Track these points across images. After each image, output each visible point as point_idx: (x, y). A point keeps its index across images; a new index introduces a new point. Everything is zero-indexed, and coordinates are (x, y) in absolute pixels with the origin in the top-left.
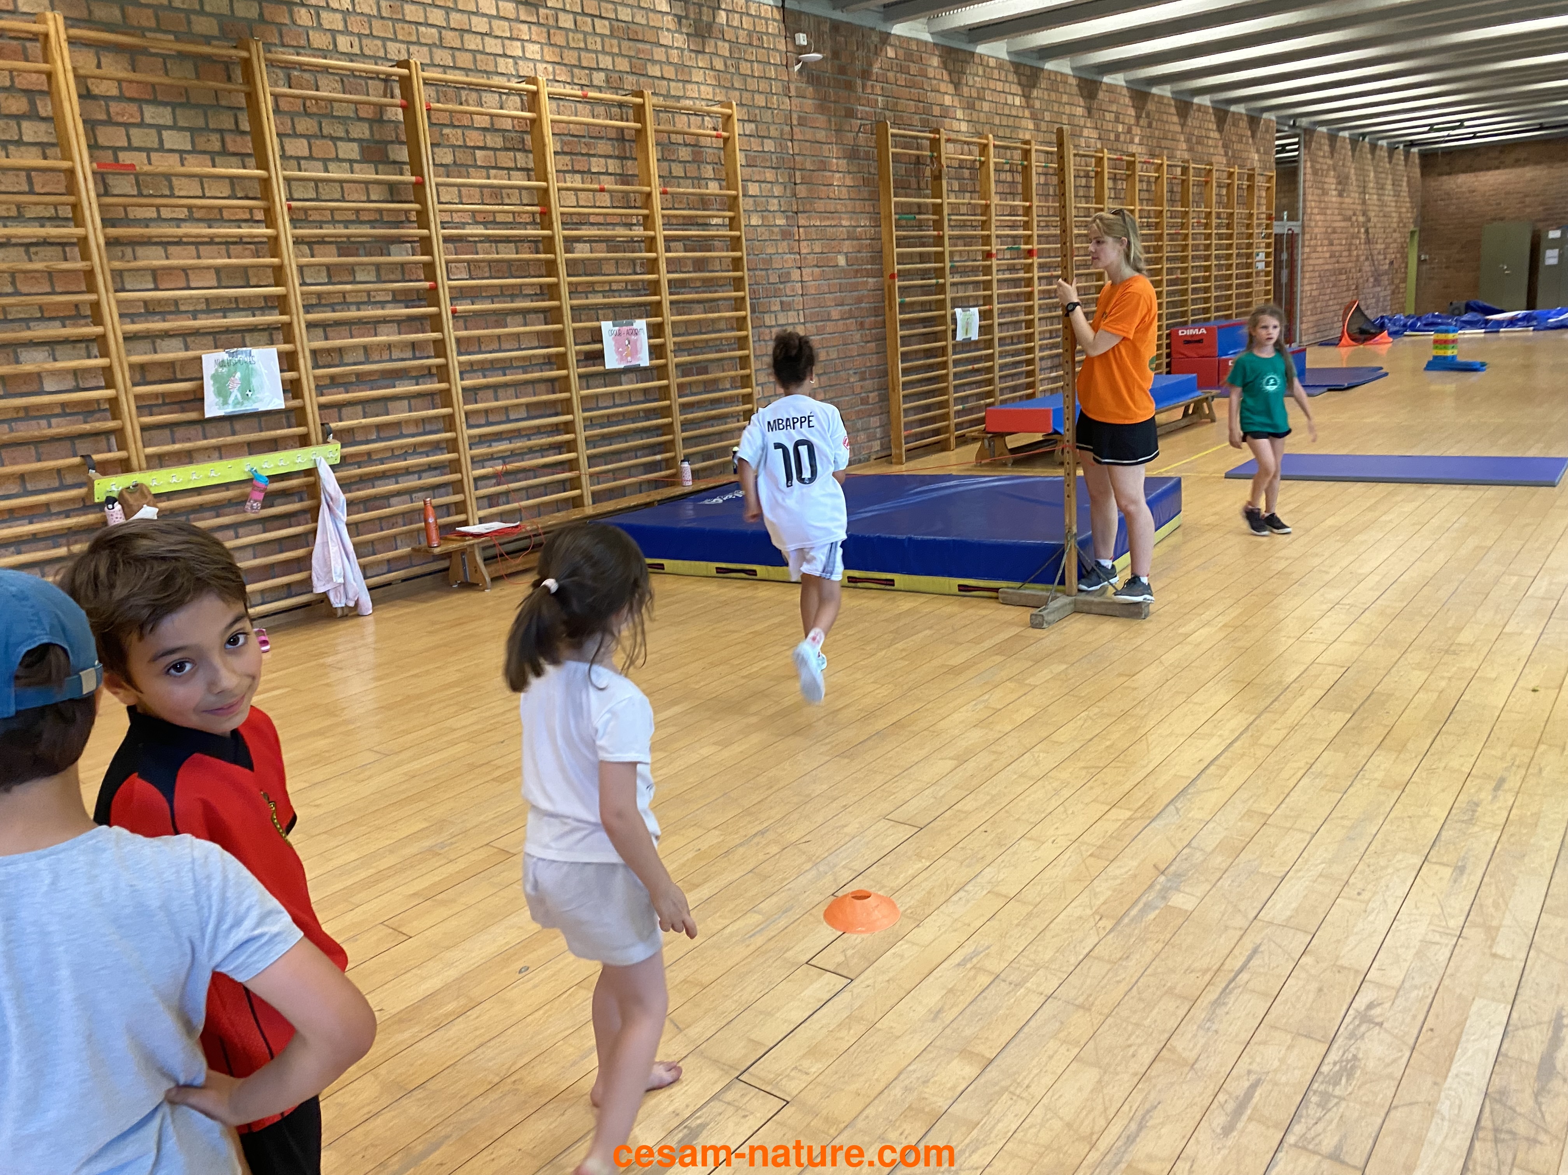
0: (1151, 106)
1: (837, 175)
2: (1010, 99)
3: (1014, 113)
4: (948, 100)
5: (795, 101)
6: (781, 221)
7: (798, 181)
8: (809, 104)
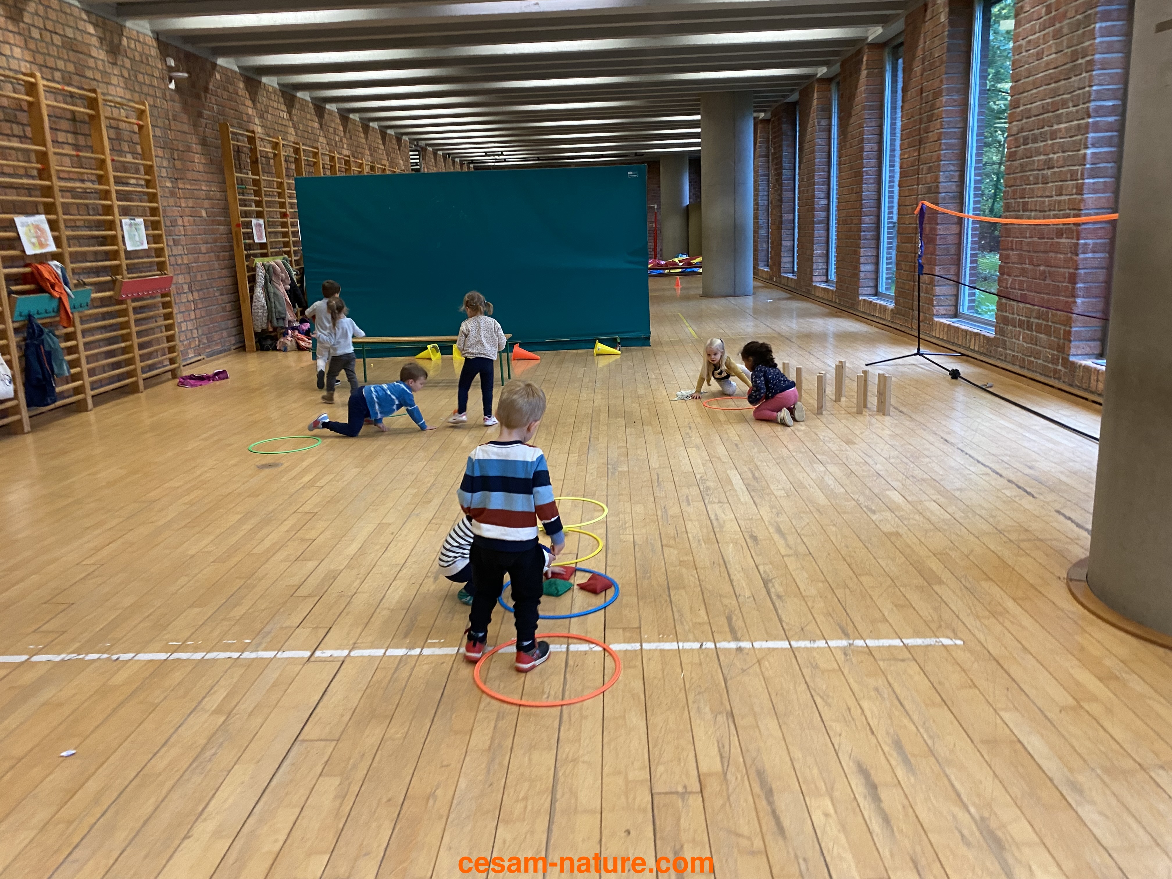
0: (350, 126)
1: (197, 156)
2: (281, 113)
3: (284, 123)
4: (250, 111)
5: (170, 103)
6: (169, 184)
7: (176, 157)
8: (178, 106)
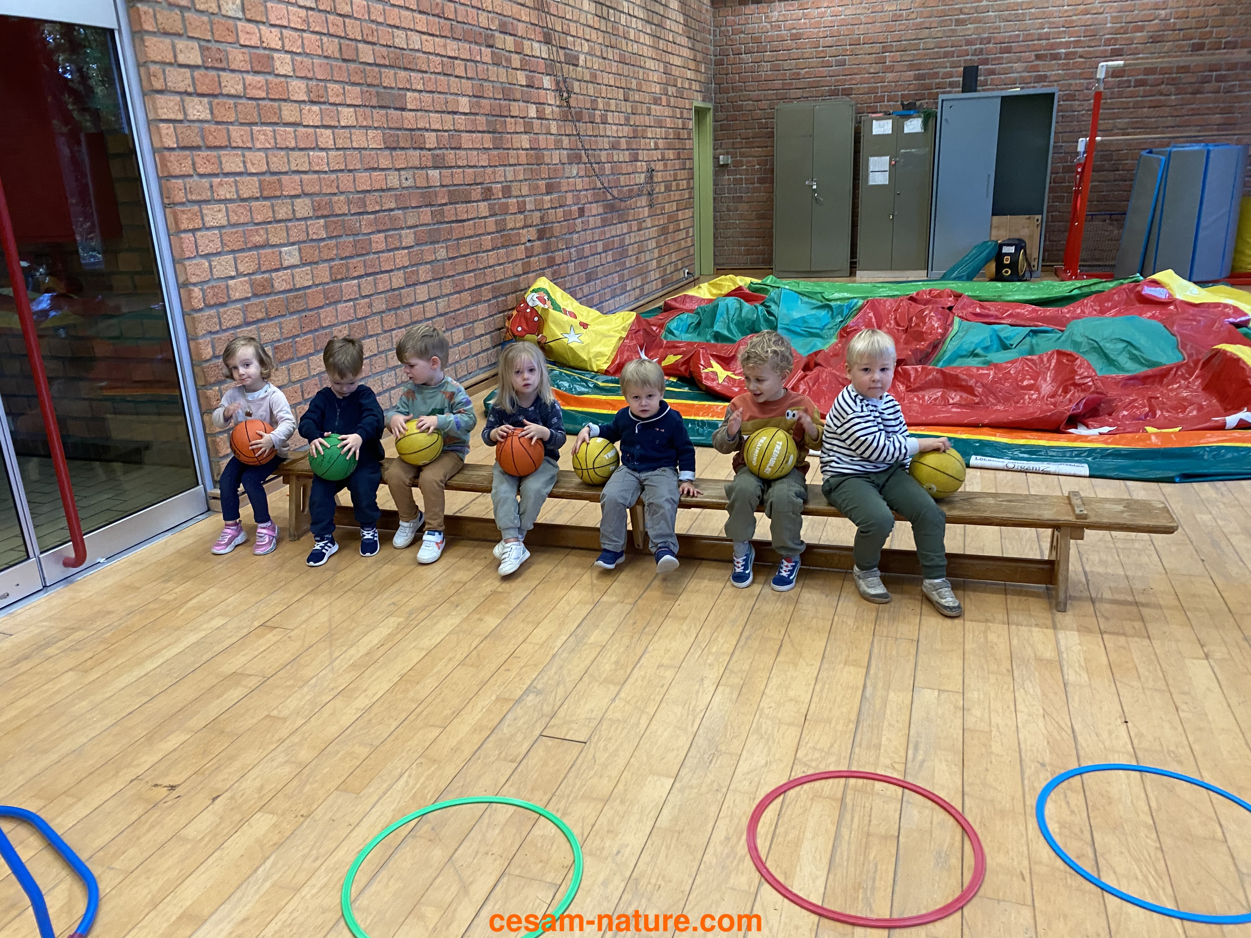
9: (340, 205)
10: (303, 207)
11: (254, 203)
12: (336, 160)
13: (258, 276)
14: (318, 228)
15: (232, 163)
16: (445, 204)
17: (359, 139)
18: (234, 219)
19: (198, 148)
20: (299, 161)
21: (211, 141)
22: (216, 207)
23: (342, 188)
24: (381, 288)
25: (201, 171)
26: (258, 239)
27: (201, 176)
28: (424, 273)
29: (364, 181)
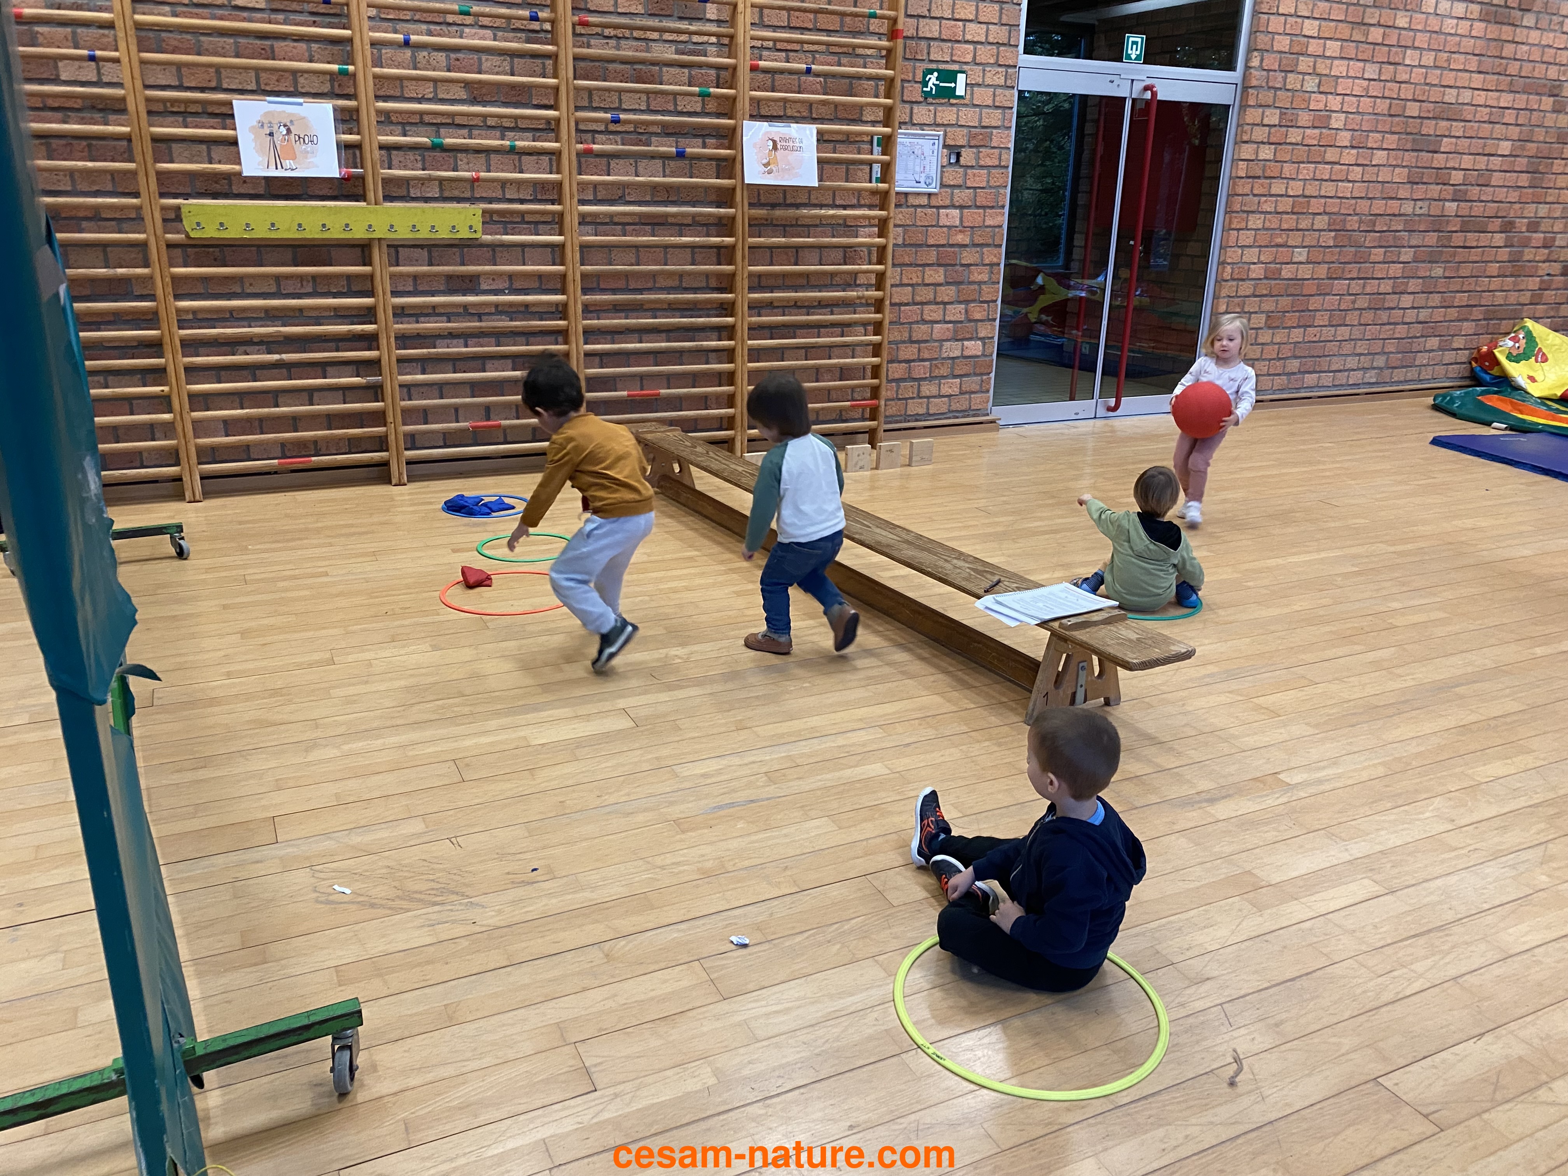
9: (1353, 223)
10: (1321, 222)
11: (1285, 216)
12: (1359, 190)
13: (1272, 266)
14: (1328, 238)
15: (1278, 188)
16: (1456, 232)
17: (1384, 175)
18: (1267, 225)
19: (1259, 177)
20: (1328, 189)
21: (1269, 173)
22: (1258, 216)
23: (1358, 210)
24: (1368, 290)
25: (1255, 192)
26: (1279, 240)
27: (1255, 195)
28: (1414, 285)
29: (1379, 207)
